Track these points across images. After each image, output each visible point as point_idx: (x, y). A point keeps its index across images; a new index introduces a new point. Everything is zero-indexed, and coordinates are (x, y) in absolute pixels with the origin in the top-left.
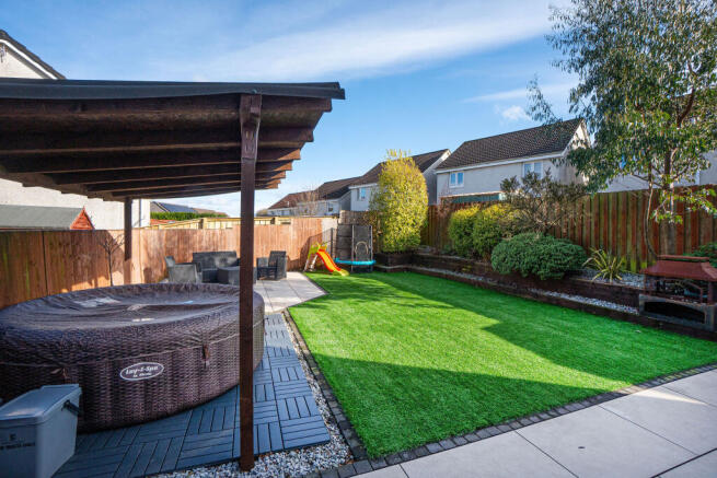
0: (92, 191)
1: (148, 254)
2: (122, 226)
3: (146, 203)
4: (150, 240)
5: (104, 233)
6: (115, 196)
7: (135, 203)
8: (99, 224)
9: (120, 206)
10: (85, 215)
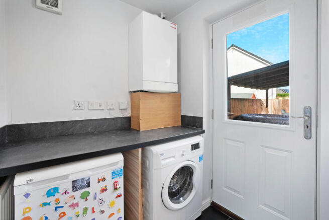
0: (257, 87)
1: (274, 108)
2: (265, 98)
3: (275, 90)
4: (276, 104)
5: (260, 100)
6: (263, 88)
7: (270, 90)
8: (258, 97)
9: (264, 91)
10: (254, 95)
